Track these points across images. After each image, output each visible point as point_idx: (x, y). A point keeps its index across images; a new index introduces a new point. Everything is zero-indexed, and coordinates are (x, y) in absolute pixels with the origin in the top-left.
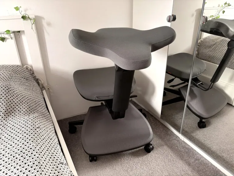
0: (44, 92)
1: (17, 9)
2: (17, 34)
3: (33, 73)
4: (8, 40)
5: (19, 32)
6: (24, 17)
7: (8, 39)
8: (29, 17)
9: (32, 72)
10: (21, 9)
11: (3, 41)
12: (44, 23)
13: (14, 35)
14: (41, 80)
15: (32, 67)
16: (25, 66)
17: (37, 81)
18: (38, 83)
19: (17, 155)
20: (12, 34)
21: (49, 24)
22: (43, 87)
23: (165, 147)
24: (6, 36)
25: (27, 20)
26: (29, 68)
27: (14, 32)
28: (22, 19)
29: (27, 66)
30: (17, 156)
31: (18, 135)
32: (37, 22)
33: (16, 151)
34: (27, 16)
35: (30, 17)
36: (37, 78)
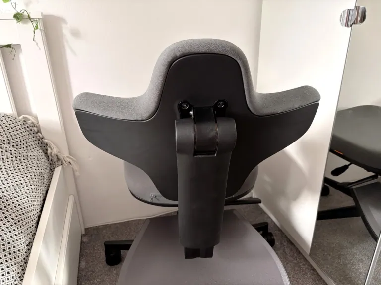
0: (58, 171)
3: (39, 131)
5: (9, 46)
6: (18, 17)
8: (29, 16)
9: (35, 131)
12: (66, 31)
14: (52, 145)
15: (36, 118)
16: (21, 117)
17: (44, 147)
18: (45, 152)
21: (76, 34)
22: (58, 159)
25: (26, 23)
26: (29, 120)
28: (15, 21)
29: (25, 116)
34: (25, 14)
35: (32, 17)
36: (46, 141)
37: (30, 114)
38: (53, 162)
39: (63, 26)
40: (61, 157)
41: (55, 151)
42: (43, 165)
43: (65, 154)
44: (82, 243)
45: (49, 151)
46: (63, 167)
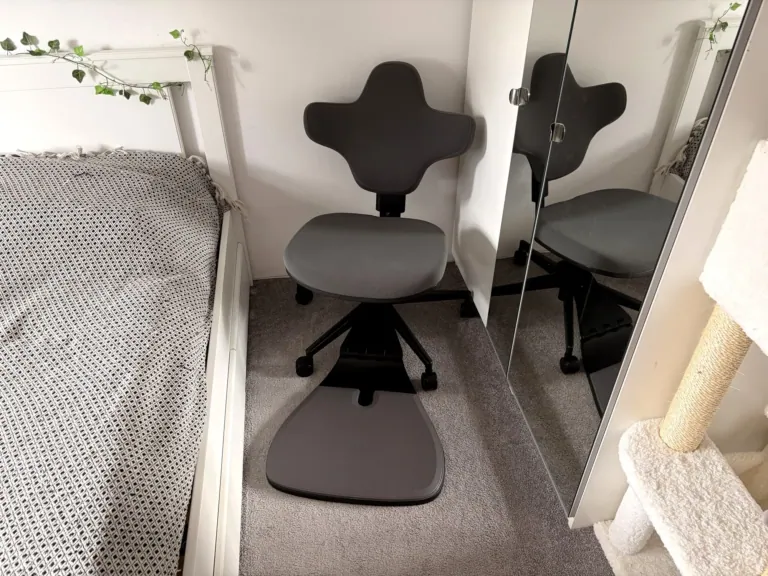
0: (227, 216)
1: (176, 34)
2: (177, 89)
3: (208, 172)
4: (157, 101)
5: (180, 84)
6: (189, 55)
7: (157, 97)
8: (199, 53)
9: (204, 171)
10: (183, 35)
11: (148, 103)
12: (236, 66)
13: (171, 90)
14: (221, 189)
15: (204, 158)
16: (191, 158)
17: (213, 190)
18: (213, 196)
19: (121, 339)
20: (165, 89)
21: (246, 66)
22: (227, 203)
23: (461, 398)
24: (154, 92)
25: (196, 60)
26: (198, 161)
27: (170, 85)
28: (186, 59)
29: (194, 156)
30: (121, 341)
31: (132, 308)
32: (219, 64)
33: (121, 332)
34: (196, 51)
35: (202, 54)
36: (214, 183)
37: (198, 154)
38: (222, 207)
39: (233, 58)
40: (229, 202)
41: (223, 197)
42: (214, 210)
43: (233, 198)
44: (251, 295)
45: (217, 196)
46: (231, 214)
